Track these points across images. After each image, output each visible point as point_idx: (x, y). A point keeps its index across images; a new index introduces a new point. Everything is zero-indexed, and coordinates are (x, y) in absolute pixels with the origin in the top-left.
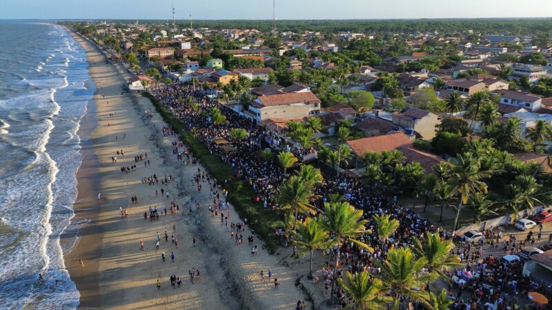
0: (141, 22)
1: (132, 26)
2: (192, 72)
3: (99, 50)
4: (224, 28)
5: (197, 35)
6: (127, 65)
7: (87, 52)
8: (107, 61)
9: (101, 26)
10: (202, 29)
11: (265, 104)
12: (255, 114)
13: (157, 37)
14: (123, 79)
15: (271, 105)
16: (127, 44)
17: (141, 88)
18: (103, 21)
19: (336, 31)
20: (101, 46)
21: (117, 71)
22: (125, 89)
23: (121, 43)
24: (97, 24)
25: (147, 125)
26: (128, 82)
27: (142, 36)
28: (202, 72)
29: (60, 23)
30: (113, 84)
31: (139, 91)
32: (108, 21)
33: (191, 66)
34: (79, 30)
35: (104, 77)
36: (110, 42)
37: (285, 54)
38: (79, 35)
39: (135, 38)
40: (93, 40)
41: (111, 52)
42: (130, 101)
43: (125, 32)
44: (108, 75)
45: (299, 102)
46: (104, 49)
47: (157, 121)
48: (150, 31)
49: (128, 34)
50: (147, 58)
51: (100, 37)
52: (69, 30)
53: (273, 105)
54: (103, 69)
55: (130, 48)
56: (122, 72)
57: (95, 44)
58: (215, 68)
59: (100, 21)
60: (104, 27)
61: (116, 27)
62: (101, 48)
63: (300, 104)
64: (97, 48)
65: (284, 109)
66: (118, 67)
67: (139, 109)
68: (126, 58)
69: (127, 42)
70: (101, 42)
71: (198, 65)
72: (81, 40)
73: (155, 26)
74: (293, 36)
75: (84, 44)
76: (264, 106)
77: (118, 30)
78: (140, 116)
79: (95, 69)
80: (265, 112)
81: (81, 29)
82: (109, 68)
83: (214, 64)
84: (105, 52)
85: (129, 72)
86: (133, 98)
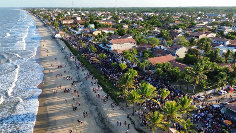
0: (59, 9)
1: (55, 10)
2: (82, 30)
4: (95, 11)
5: (83, 14)
6: (53, 27)
7: (36, 21)
8: (45, 26)
9: (42, 10)
10: (85, 11)
11: (113, 43)
12: (109, 47)
13: (66, 15)
14: (52, 33)
15: (116, 44)
17: (60, 37)
18: (43, 8)
19: (143, 12)
20: (42, 19)
21: (49, 29)
22: (53, 37)
23: (51, 17)
24: (40, 10)
25: (63, 52)
26: (54, 34)
27: (59, 14)
28: (85, 30)
29: (24, 9)
30: (48, 35)
31: (59, 38)
32: (45, 8)
33: (81, 27)
34: (32, 12)
35: (44, 32)
36: (46, 17)
37: (121, 22)
38: (32, 14)
39: (56, 16)
40: (38, 16)
41: (46, 22)
42: (55, 42)
43: (52, 13)
44: (45, 31)
45: (127, 42)
46: (43, 20)
47: (67, 50)
48: (63, 13)
49: (53, 14)
50: (62, 24)
51: (41, 15)
52: (28, 12)
53: (117, 44)
54: (43, 29)
55: (55, 20)
56: (51, 30)
57: (39, 18)
58: (91, 28)
59: (41, 8)
60: (43, 11)
61: (48, 11)
62: (42, 20)
63: (128, 43)
64: (40, 20)
65: (121, 45)
66: (50, 28)
67: (59, 46)
68: (53, 24)
69: (53, 17)
70: (42, 17)
71: (84, 27)
72: (33, 16)
73: (65, 10)
74: (124, 14)
75: (35, 18)
77: (49, 12)
78: (60, 49)
79: (40, 29)
80: (113, 46)
81: (33, 12)
82: (46, 28)
83: (91, 26)
84: (44, 22)
85: (54, 30)
86: (57, 41)
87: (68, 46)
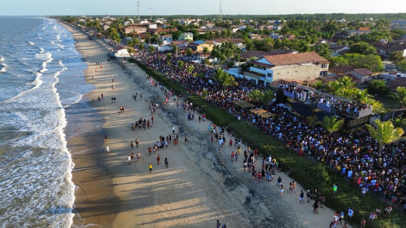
2: (168, 43)
3: (82, 32)
5: (158, 21)
6: (108, 40)
7: (73, 33)
8: (90, 39)
11: (274, 64)
13: (127, 22)
14: (107, 50)
16: (105, 26)
20: (84, 29)
21: (99, 44)
22: (112, 58)
26: (113, 51)
27: (115, 22)
29: (51, 17)
30: (99, 54)
31: (125, 58)
34: (65, 20)
35: (90, 49)
36: (91, 24)
38: (65, 24)
40: (77, 26)
42: (118, 66)
44: (92, 47)
45: (308, 62)
46: (87, 31)
50: (125, 35)
51: (82, 23)
53: (283, 65)
54: (88, 43)
56: (105, 45)
58: (187, 40)
62: (84, 30)
63: (310, 64)
64: (81, 31)
65: (297, 69)
66: (101, 42)
67: (129, 74)
70: (83, 27)
71: (171, 38)
72: (67, 26)
75: (70, 29)
76: (274, 66)
78: (132, 80)
79: (80, 44)
80: (277, 71)
81: (68, 20)
82: (93, 43)
83: (186, 36)
84: (88, 33)
85: (111, 45)
86: (121, 64)
87: (150, 73)
